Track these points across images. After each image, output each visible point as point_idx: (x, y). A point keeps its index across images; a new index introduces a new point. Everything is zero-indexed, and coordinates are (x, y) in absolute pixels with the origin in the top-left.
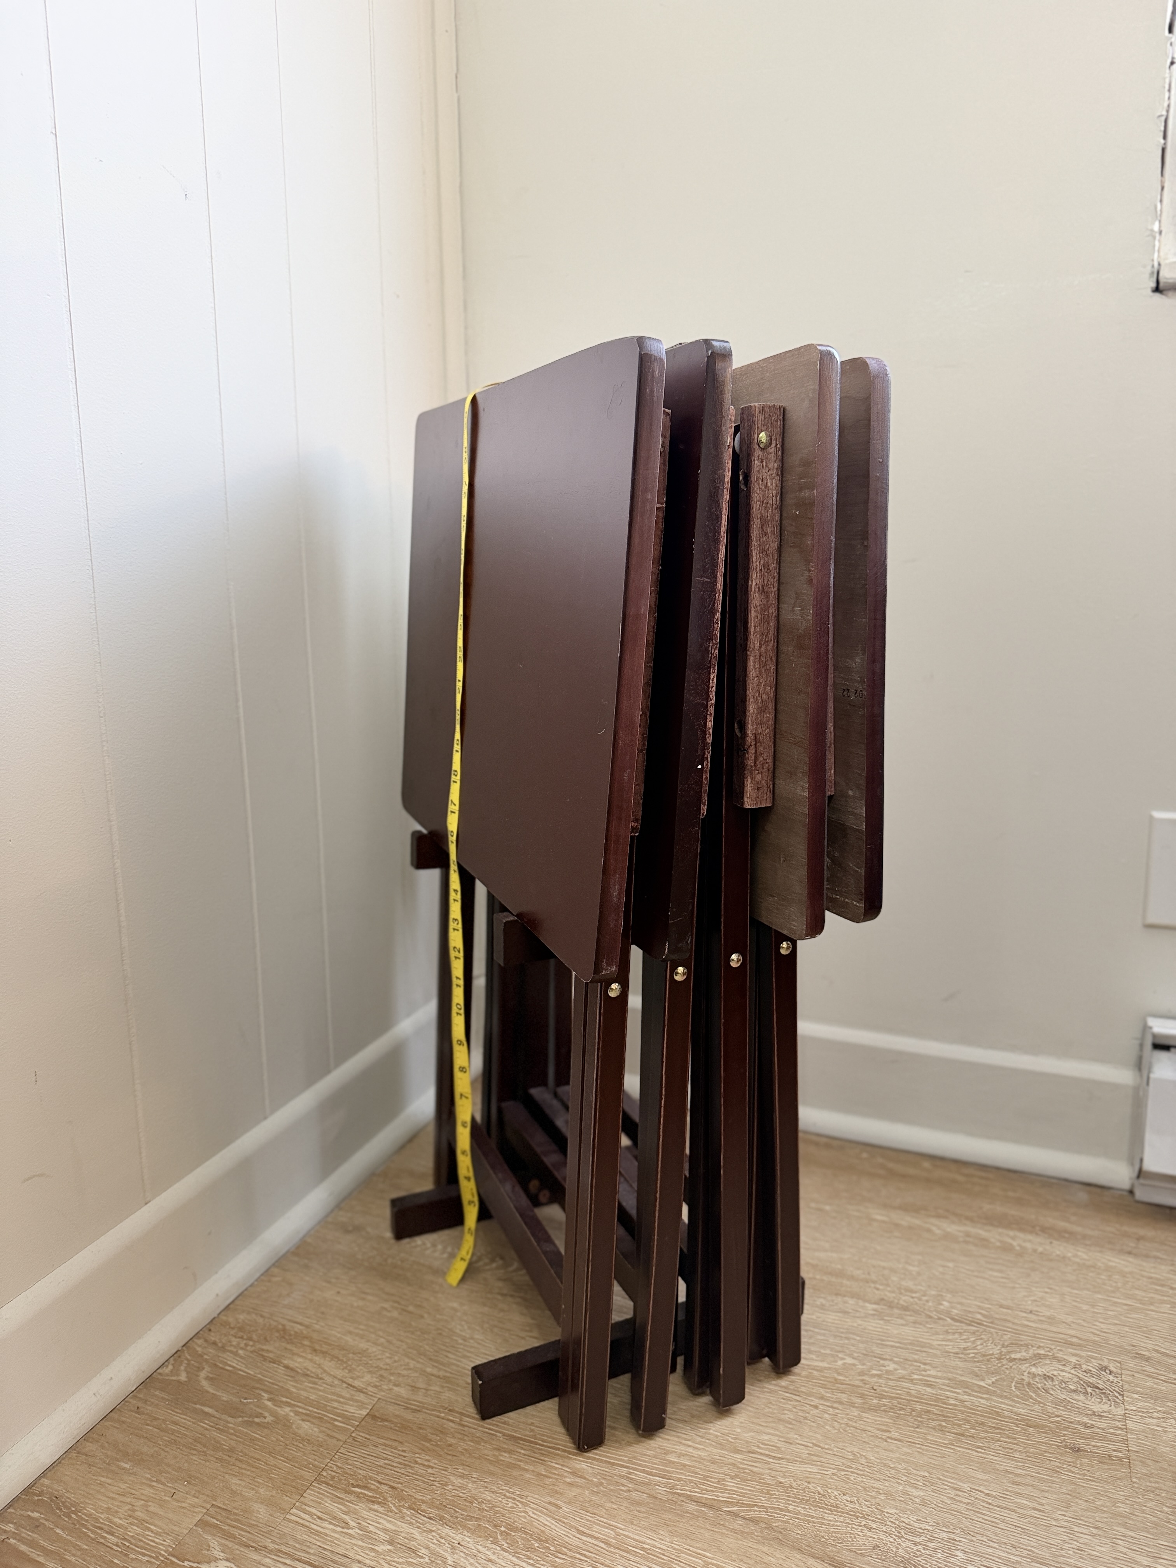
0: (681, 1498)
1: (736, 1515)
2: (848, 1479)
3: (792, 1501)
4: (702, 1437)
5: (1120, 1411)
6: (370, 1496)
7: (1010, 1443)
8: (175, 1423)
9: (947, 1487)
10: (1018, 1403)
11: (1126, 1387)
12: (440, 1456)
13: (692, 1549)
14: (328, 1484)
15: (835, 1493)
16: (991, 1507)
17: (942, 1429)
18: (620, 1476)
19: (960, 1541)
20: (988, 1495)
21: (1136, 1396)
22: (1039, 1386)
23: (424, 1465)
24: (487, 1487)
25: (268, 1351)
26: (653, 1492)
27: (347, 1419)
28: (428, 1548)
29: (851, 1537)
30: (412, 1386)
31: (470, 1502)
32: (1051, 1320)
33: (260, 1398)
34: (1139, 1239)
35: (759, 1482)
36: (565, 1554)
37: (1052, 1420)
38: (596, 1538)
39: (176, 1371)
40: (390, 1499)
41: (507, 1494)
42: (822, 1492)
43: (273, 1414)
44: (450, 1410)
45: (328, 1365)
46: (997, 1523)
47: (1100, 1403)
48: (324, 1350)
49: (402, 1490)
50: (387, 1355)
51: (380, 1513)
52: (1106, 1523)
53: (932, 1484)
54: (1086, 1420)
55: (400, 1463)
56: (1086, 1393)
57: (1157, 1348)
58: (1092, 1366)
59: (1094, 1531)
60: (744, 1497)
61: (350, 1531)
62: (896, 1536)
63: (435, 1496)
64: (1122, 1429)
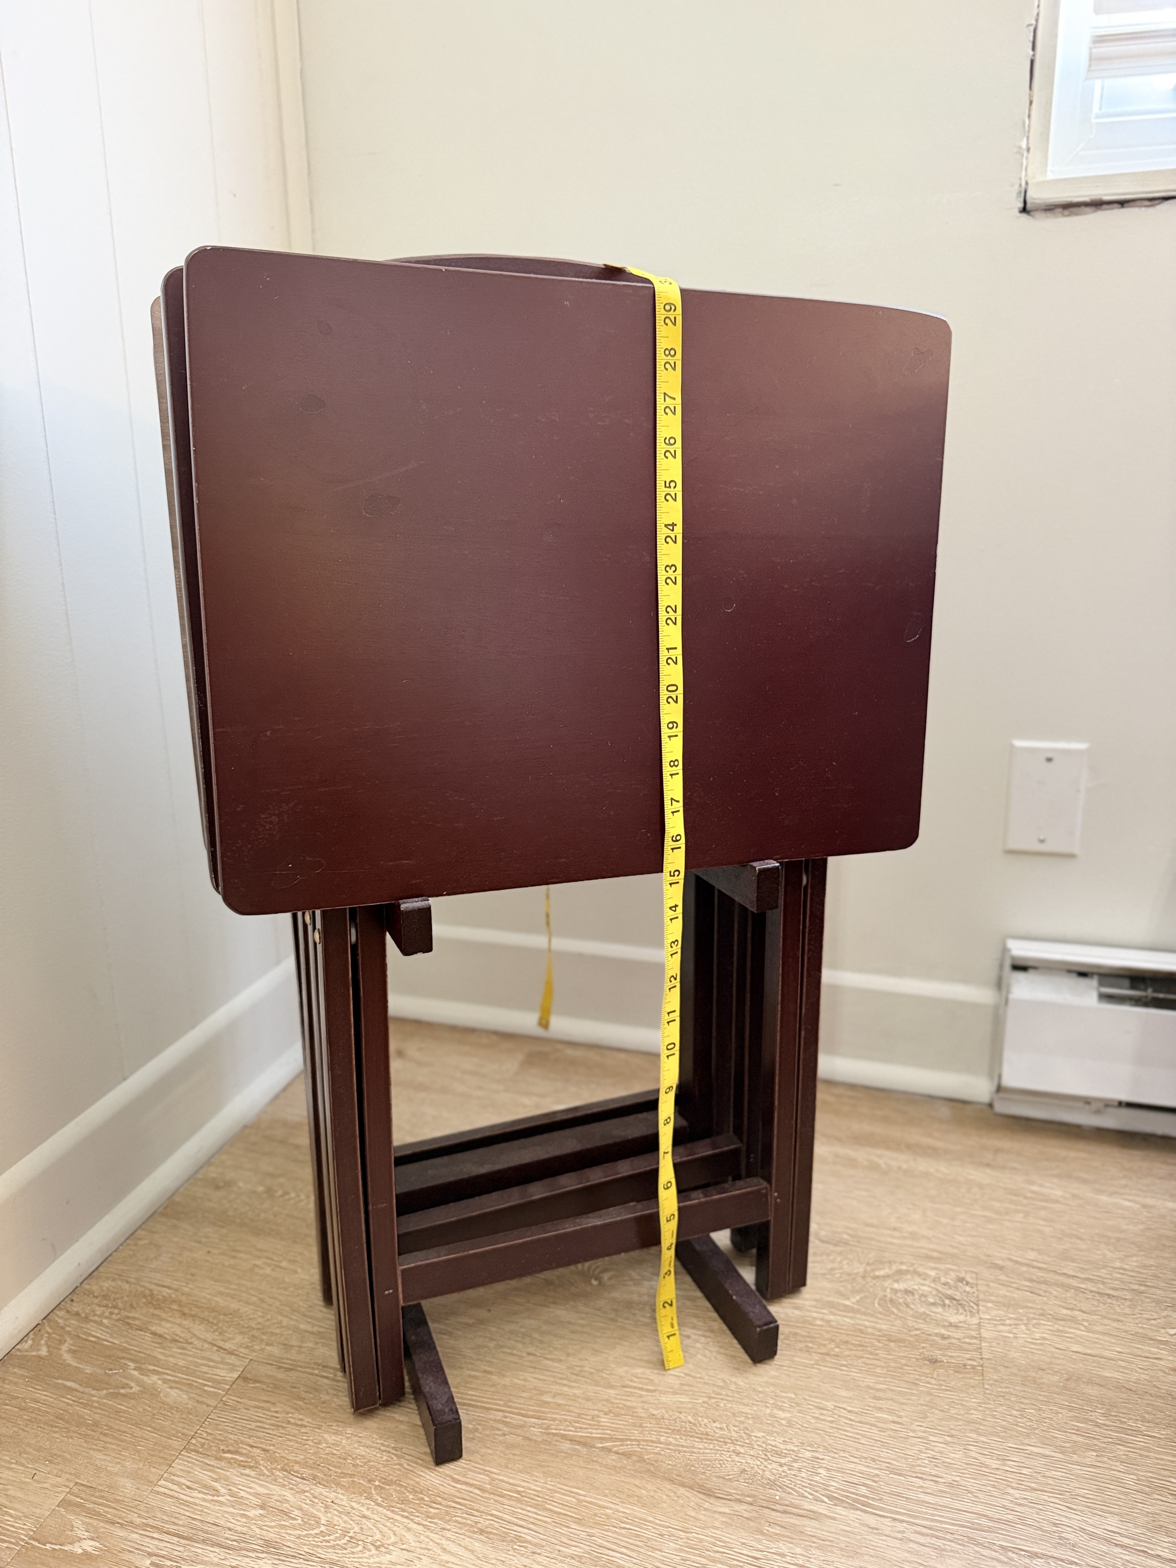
0: (556, 1438)
1: (609, 1450)
2: (718, 1406)
3: (665, 1432)
4: (577, 1375)
5: (975, 1321)
6: (242, 1461)
7: (872, 1359)
8: (36, 1401)
9: (811, 1407)
10: (881, 1319)
11: (981, 1296)
12: (314, 1414)
13: (565, 1488)
14: (197, 1452)
15: (706, 1421)
16: (853, 1423)
17: (808, 1350)
18: (495, 1420)
19: (822, 1459)
20: (850, 1411)
21: (990, 1305)
22: (901, 1301)
23: (297, 1425)
24: (361, 1442)
25: (134, 1318)
26: (527, 1435)
27: (217, 1383)
28: (300, 1509)
29: (720, 1464)
30: (285, 1345)
31: (344, 1459)
32: (914, 1236)
33: (125, 1367)
34: (997, 1151)
35: (632, 1416)
36: (440, 1504)
37: (912, 1333)
38: (471, 1485)
39: (36, 1346)
40: (262, 1462)
41: (382, 1448)
42: (693, 1421)
43: (139, 1383)
44: (323, 1367)
45: (198, 1329)
46: (858, 1439)
47: (957, 1314)
48: (193, 1313)
49: (275, 1452)
50: (260, 1314)
51: (252, 1477)
52: (959, 1431)
53: (798, 1405)
54: (943, 1331)
55: (273, 1425)
56: (944, 1305)
57: (1010, 1257)
58: (950, 1278)
59: (948, 1439)
60: (618, 1432)
61: (220, 1499)
62: (763, 1459)
63: (309, 1455)
64: (976, 1338)
